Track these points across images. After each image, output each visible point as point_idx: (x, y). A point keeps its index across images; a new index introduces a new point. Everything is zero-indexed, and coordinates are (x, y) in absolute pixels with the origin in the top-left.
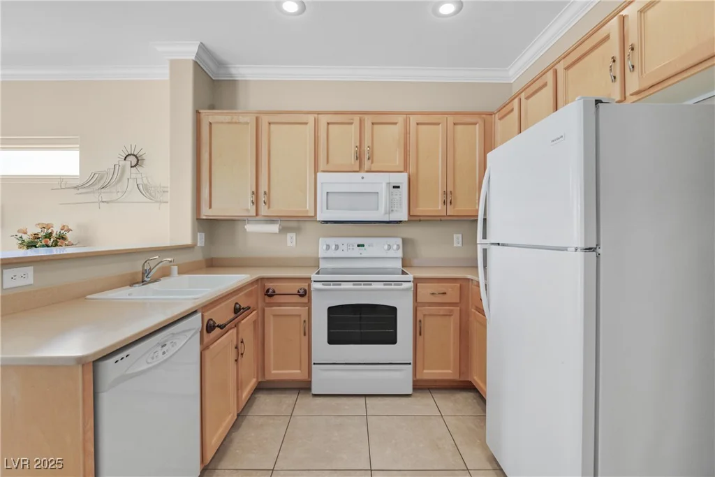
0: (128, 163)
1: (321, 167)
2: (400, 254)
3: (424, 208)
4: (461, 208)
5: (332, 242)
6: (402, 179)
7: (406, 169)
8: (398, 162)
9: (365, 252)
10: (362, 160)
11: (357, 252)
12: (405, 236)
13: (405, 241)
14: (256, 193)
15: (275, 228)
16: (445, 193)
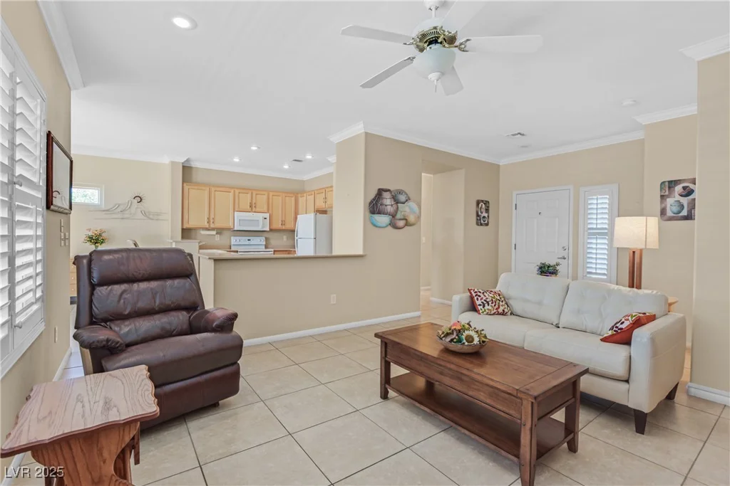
0: (135, 201)
1: (236, 209)
2: (264, 243)
3: (274, 226)
4: (289, 226)
5: (238, 238)
6: (267, 215)
7: (268, 212)
8: (265, 209)
9: (252, 242)
10: (252, 207)
11: (247, 243)
12: (267, 236)
13: (266, 238)
14: (208, 219)
15: (214, 233)
16: (282, 221)
